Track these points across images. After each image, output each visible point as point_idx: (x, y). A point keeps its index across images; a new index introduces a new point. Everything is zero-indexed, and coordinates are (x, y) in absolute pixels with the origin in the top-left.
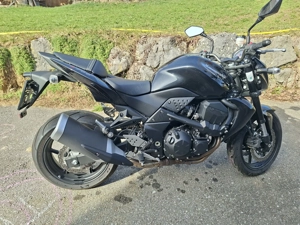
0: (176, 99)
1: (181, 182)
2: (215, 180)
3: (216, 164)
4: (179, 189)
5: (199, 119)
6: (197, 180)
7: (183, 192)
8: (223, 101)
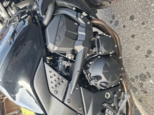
0: (50, 85)
1: (137, 52)
2: (132, 18)
3: (113, 17)
4: (147, 56)
5: (74, 53)
6: (133, 36)
7: (149, 52)
8: (45, 22)
